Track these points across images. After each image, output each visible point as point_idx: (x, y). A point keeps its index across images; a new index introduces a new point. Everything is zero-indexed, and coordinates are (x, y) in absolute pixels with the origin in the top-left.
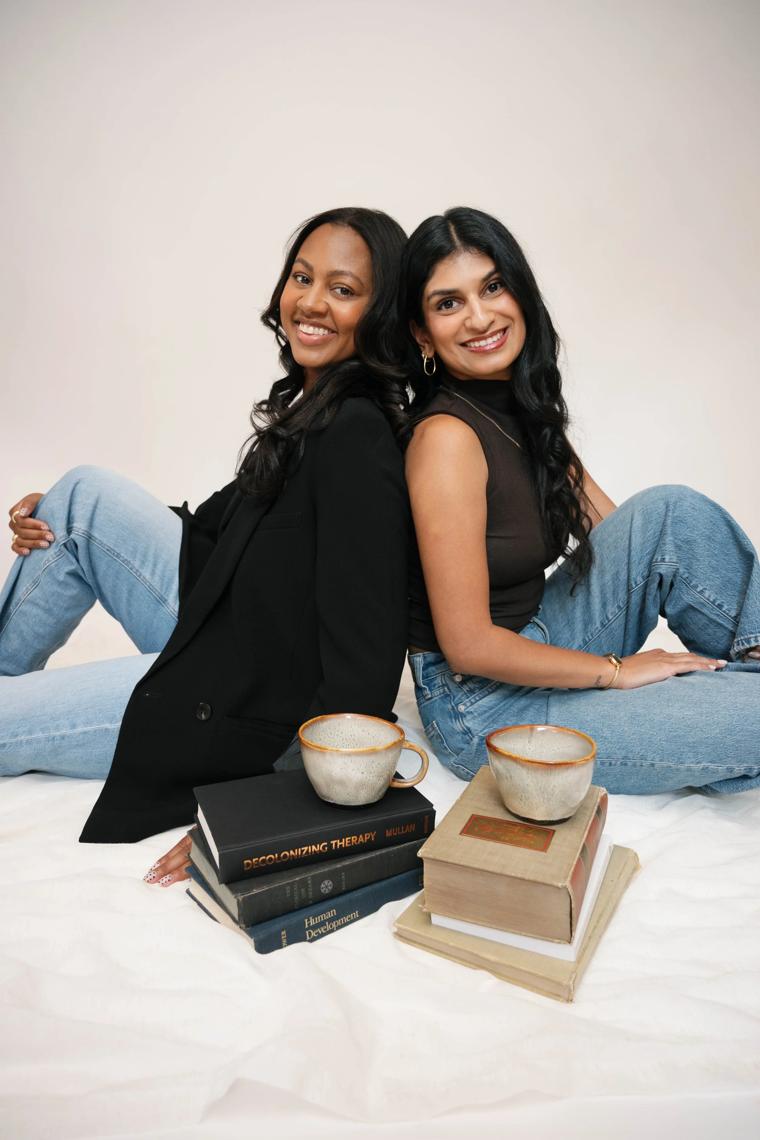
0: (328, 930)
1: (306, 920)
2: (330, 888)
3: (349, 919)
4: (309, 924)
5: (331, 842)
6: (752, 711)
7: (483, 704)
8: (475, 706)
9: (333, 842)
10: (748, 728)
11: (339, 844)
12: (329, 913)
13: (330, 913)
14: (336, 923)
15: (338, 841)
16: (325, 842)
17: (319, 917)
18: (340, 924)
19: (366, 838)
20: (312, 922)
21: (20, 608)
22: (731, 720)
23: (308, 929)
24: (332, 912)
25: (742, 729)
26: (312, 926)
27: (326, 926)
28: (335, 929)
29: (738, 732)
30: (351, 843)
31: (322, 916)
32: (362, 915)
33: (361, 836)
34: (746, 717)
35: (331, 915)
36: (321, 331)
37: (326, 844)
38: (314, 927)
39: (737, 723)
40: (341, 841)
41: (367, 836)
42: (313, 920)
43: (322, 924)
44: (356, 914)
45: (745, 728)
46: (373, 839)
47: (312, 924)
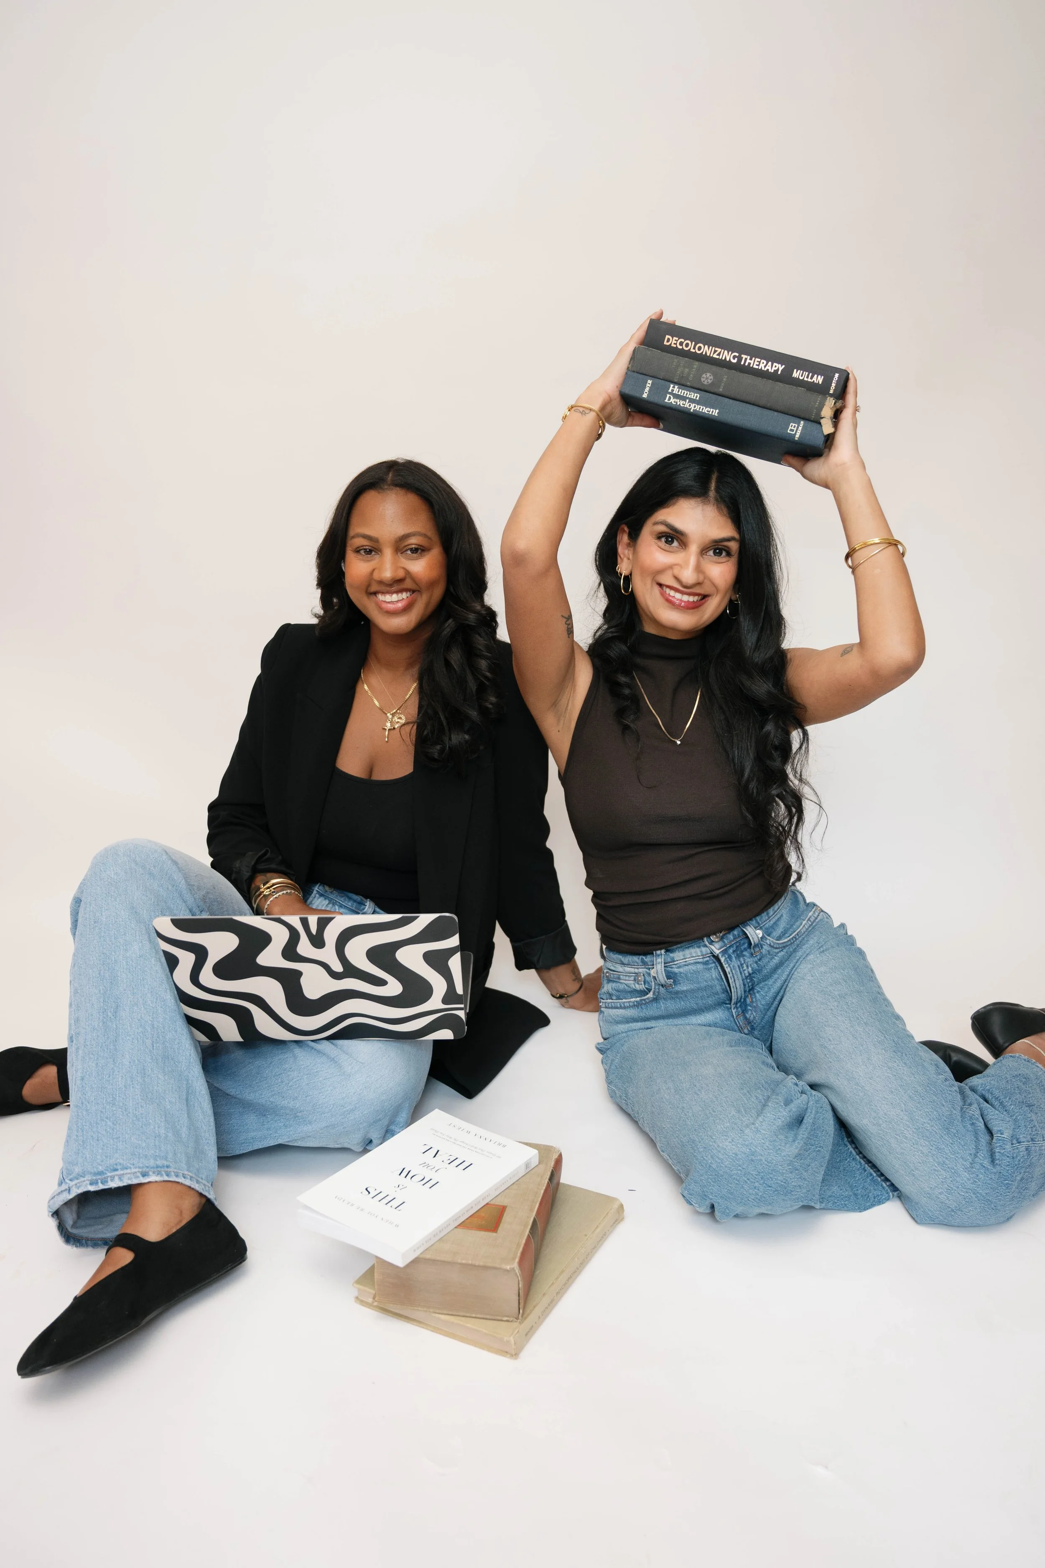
2: (710, 382)
4: (673, 390)
5: (742, 356)
9: (744, 357)
11: (748, 361)
13: (694, 395)
15: (749, 357)
16: (737, 353)
17: (683, 391)
19: (774, 368)
23: (670, 393)
27: (686, 402)
30: (758, 365)
31: (686, 392)
33: (770, 363)
36: (404, 595)
37: (737, 354)
38: (675, 396)
40: (751, 359)
41: (776, 366)
42: (678, 389)
43: (683, 398)
46: (779, 373)
47: (674, 392)
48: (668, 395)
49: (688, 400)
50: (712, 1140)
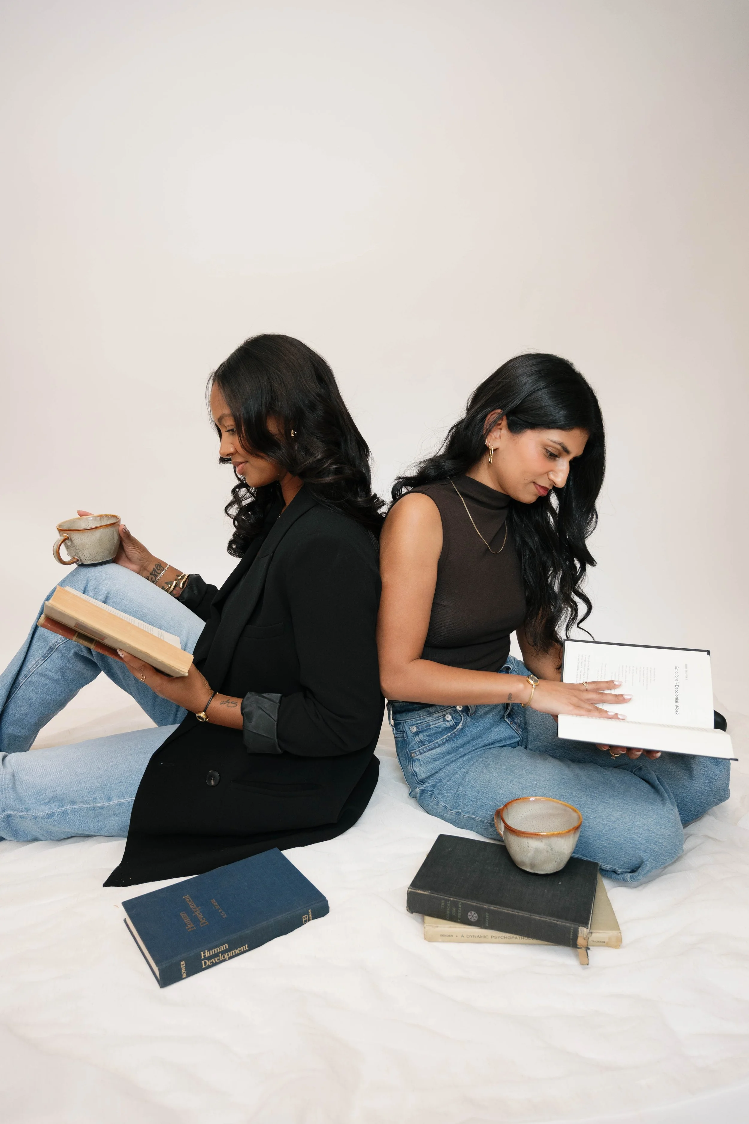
0: (221, 960)
1: (202, 953)
3: (239, 951)
4: (204, 956)
6: (621, 825)
7: (429, 756)
8: (423, 755)
10: (614, 839)
12: (222, 947)
14: (228, 955)
17: (213, 950)
18: (232, 955)
20: (207, 954)
21: (30, 678)
22: (602, 828)
23: (203, 960)
24: (224, 946)
25: (609, 839)
26: (207, 957)
27: (219, 957)
28: (227, 959)
29: (606, 840)
31: (216, 950)
32: (251, 948)
34: (614, 830)
35: (223, 948)
38: (209, 958)
39: (607, 832)
42: (208, 952)
43: (216, 955)
44: (246, 947)
45: (611, 838)
47: (207, 956)
48: (203, 962)
49: (220, 954)
50: (650, 832)
